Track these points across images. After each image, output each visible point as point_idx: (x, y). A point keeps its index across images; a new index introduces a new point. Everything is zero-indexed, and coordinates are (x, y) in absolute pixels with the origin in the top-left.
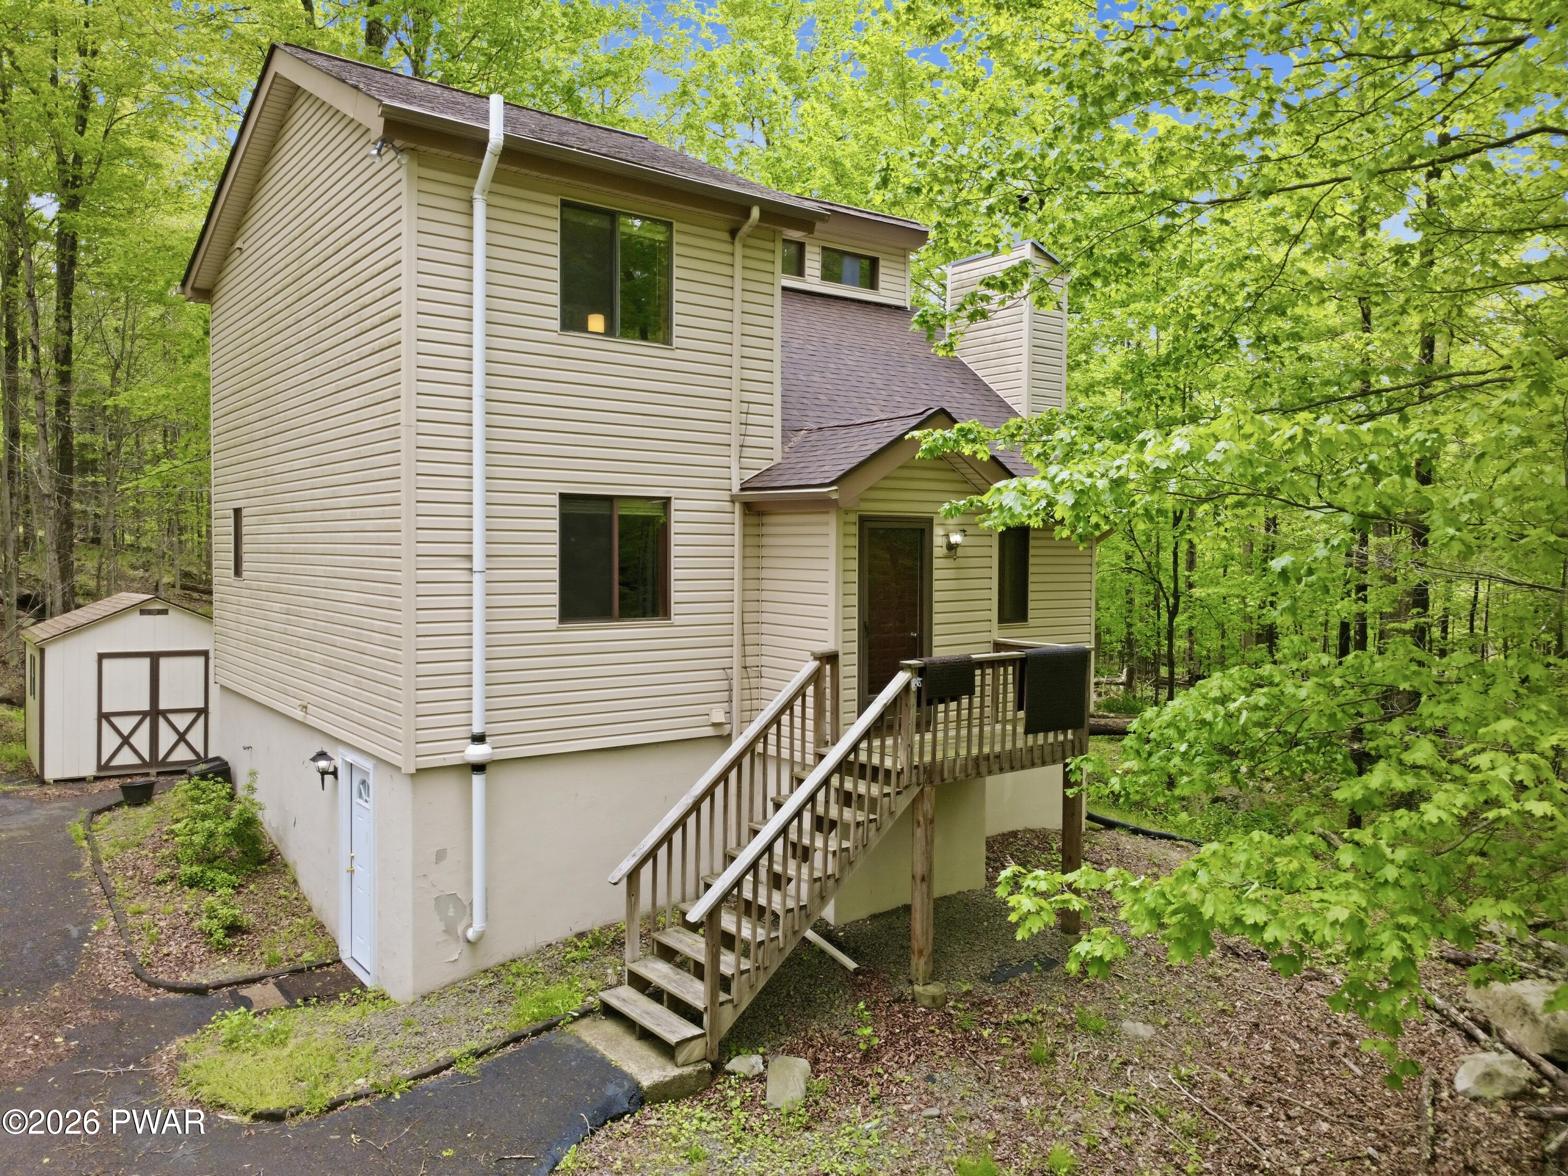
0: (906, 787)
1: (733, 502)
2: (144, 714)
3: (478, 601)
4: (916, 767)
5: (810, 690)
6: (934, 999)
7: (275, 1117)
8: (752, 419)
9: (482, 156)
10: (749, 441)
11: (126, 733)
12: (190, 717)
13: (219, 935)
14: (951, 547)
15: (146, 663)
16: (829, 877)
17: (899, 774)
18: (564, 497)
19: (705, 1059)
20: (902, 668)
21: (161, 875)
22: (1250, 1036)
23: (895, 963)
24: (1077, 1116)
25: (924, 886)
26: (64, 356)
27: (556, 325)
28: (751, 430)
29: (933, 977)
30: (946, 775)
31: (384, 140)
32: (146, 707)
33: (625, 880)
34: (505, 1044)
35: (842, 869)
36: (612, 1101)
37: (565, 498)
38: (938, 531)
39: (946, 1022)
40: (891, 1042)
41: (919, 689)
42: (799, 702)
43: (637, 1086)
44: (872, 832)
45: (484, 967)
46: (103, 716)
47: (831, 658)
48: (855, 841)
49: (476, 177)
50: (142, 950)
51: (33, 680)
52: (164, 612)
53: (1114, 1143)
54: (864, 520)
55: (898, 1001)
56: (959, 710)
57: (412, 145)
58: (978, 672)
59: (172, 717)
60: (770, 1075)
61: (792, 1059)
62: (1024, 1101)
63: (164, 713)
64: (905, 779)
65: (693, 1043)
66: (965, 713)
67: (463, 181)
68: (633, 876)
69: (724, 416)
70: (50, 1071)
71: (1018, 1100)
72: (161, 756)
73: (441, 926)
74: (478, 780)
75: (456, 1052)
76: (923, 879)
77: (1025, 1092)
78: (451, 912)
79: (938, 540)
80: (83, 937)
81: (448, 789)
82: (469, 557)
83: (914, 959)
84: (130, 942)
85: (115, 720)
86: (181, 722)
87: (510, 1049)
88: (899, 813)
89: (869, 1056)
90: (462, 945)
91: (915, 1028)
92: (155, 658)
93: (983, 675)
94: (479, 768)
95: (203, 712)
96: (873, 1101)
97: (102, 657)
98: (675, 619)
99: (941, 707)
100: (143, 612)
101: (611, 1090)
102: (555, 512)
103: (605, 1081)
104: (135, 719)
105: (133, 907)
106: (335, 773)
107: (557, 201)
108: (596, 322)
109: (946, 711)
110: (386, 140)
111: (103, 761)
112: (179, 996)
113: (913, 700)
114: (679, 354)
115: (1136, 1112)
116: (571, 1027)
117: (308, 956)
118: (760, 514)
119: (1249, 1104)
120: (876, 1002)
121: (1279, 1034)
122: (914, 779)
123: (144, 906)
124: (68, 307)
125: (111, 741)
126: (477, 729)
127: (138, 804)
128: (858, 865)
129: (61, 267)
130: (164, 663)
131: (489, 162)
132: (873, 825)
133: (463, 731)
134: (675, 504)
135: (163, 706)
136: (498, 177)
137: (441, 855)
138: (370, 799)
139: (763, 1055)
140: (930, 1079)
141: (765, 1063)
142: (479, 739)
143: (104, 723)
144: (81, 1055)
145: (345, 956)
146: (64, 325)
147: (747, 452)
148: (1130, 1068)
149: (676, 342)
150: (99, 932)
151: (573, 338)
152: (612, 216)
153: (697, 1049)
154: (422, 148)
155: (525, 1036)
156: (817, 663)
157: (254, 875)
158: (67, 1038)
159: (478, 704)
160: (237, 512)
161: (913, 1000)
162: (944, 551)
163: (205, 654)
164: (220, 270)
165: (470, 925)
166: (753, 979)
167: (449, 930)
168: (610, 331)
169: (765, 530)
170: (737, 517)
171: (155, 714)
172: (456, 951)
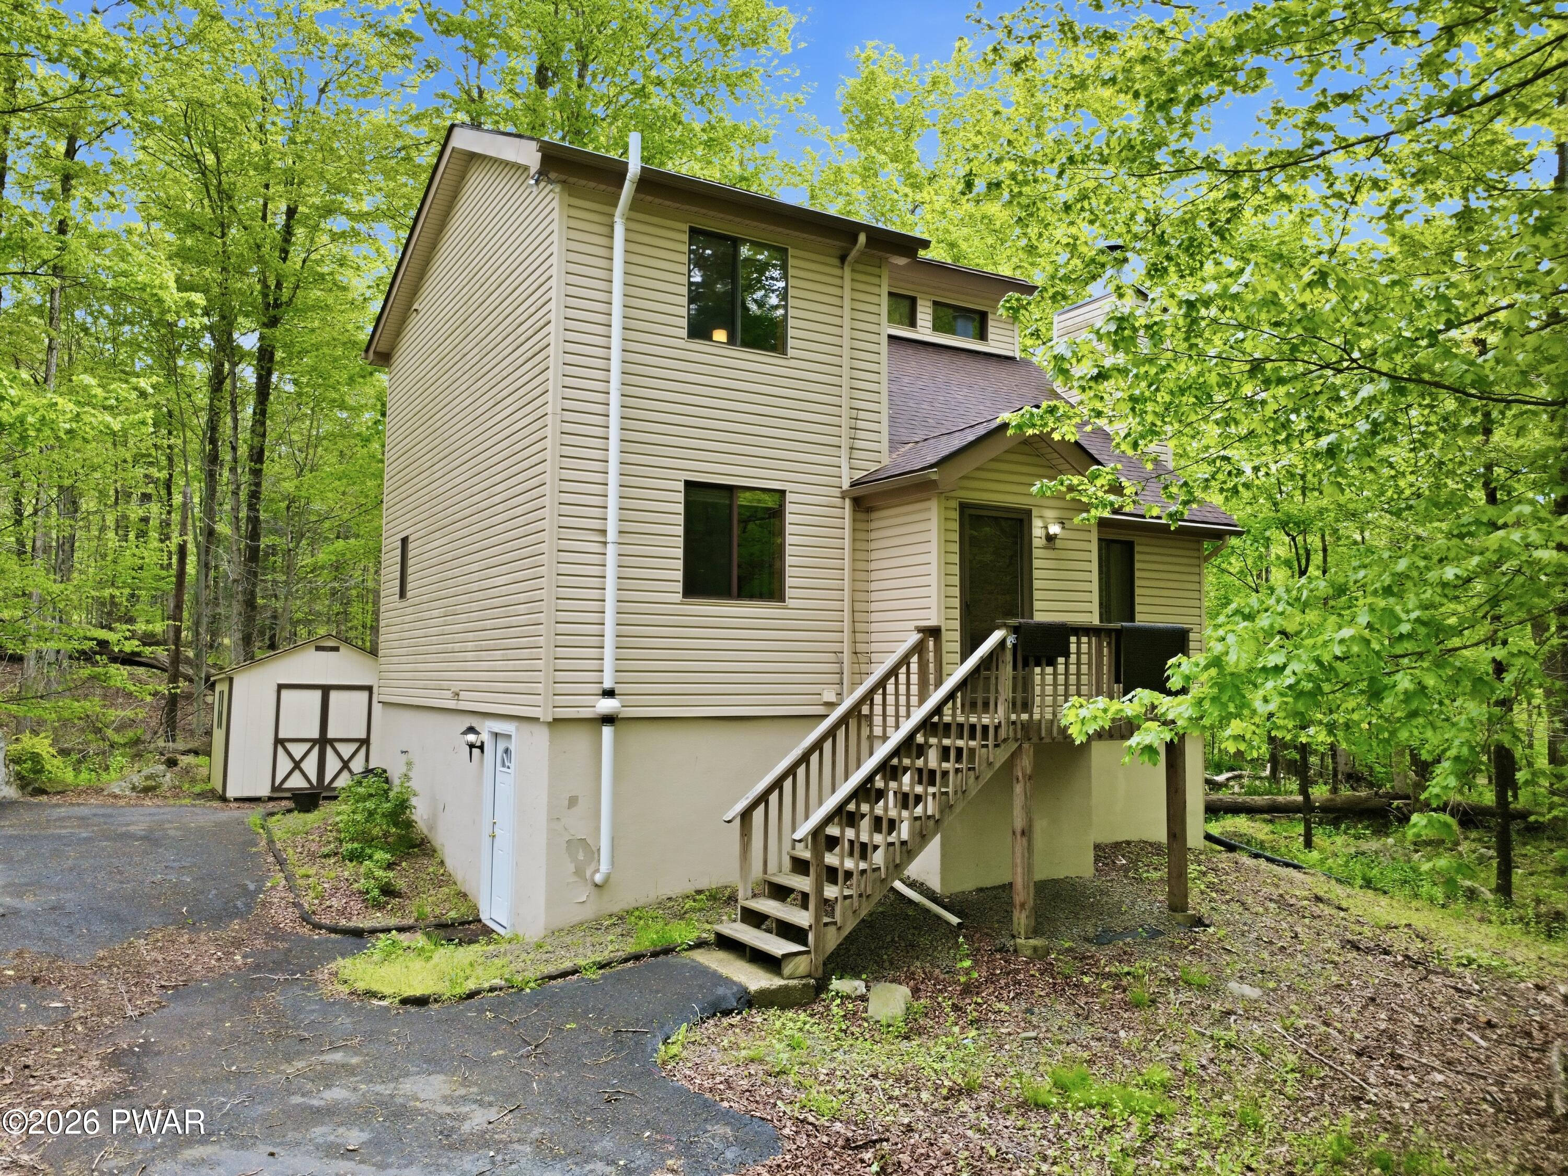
0: (1005, 740)
1: (843, 498)
2: (314, 742)
3: (611, 571)
4: (1014, 723)
5: (915, 659)
6: (1035, 949)
7: (421, 1001)
8: (861, 424)
9: (621, 186)
10: (859, 444)
11: (297, 758)
12: (354, 746)
13: (376, 892)
14: (1050, 538)
15: (318, 694)
16: (929, 817)
17: (997, 728)
18: (688, 484)
19: (809, 976)
20: (998, 627)
21: (326, 850)
22: (1365, 1007)
23: (999, 922)
24: (1177, 1048)
25: (1025, 840)
26: (258, 456)
27: (684, 333)
28: (860, 434)
29: (1036, 932)
30: (1043, 734)
31: (540, 173)
32: (316, 735)
33: (738, 819)
34: (626, 960)
35: (942, 812)
36: (723, 998)
37: (690, 485)
38: (1037, 523)
39: (1048, 969)
40: (991, 979)
41: (1015, 646)
42: (903, 669)
43: (745, 991)
44: (972, 780)
45: (609, 912)
46: (279, 742)
47: (934, 632)
48: (955, 786)
49: (616, 206)
50: (308, 901)
51: (220, 714)
52: (336, 649)
53: (1212, 1069)
54: (964, 507)
55: (1000, 950)
56: (1055, 674)
57: (563, 177)
58: (1073, 639)
59: (338, 745)
60: (872, 996)
61: (894, 986)
62: (1122, 1034)
63: (332, 742)
64: (1003, 733)
65: (799, 958)
66: (1061, 679)
67: (606, 209)
68: (746, 815)
69: (835, 420)
70: (231, 976)
71: (1116, 1032)
72: (327, 780)
73: (572, 868)
74: (607, 731)
75: (581, 962)
76: (1023, 833)
77: (1123, 1027)
78: (581, 857)
79: (1037, 531)
80: (259, 890)
81: (579, 740)
82: (604, 532)
83: (1016, 914)
84: (298, 896)
85: (289, 746)
86: (346, 750)
87: (630, 964)
88: (997, 765)
89: (968, 990)
90: (590, 888)
91: (1017, 972)
92: (326, 690)
93: (1079, 643)
94: (609, 719)
95: (365, 742)
96: (972, 1023)
97: (281, 687)
98: (789, 602)
99: (1038, 670)
100: (318, 648)
101: (721, 991)
102: (681, 497)
103: (715, 985)
104: (307, 746)
105: (302, 871)
106: (481, 748)
107: (686, 228)
108: (720, 335)
109: (1043, 674)
110: (543, 173)
111: (278, 781)
112: (338, 936)
113: (1009, 657)
114: (793, 363)
115: (1237, 1049)
116: (686, 954)
117: (453, 914)
118: (869, 510)
119: (1359, 1054)
120: (978, 950)
121: (1396, 1008)
122: (1011, 734)
123: (312, 872)
124: (263, 413)
125: (284, 765)
126: (607, 685)
127: (308, 811)
128: (957, 810)
129: (260, 377)
130: (334, 696)
131: (628, 189)
132: (971, 773)
133: (596, 689)
134: (789, 497)
135: (331, 734)
136: (635, 206)
137: (573, 801)
138: (512, 765)
139: (866, 981)
140: (1030, 1011)
141: (868, 988)
142: (609, 694)
143: (280, 749)
144: (257, 967)
145: (484, 917)
146: (260, 429)
147: (856, 454)
148: (1233, 1018)
149: (791, 352)
150: (273, 888)
151: (698, 345)
152: (736, 243)
153: (801, 965)
154: (572, 180)
155: (644, 956)
156: (920, 635)
157: (406, 856)
158: (245, 957)
159: (608, 665)
160: (405, 541)
161: (1015, 951)
162: (1043, 542)
163: (369, 689)
164: (398, 333)
165: (597, 871)
166: (856, 904)
167: (579, 872)
168: (731, 341)
169: (874, 525)
170: (847, 512)
171: (323, 742)
172: (583, 893)
